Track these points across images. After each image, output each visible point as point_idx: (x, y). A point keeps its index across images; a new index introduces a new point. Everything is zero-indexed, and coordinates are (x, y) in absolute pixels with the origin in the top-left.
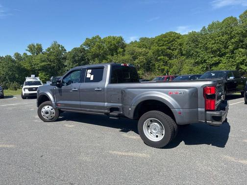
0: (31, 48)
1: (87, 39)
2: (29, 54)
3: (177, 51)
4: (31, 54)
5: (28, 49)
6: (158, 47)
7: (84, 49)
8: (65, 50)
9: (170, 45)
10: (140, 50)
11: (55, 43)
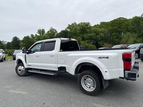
0: (39, 32)
1: (69, 25)
2: (38, 35)
3: (125, 29)
4: (39, 35)
5: (38, 32)
6: (112, 27)
7: (67, 31)
8: (57, 32)
9: (120, 25)
10: (101, 30)
11: (52, 28)
